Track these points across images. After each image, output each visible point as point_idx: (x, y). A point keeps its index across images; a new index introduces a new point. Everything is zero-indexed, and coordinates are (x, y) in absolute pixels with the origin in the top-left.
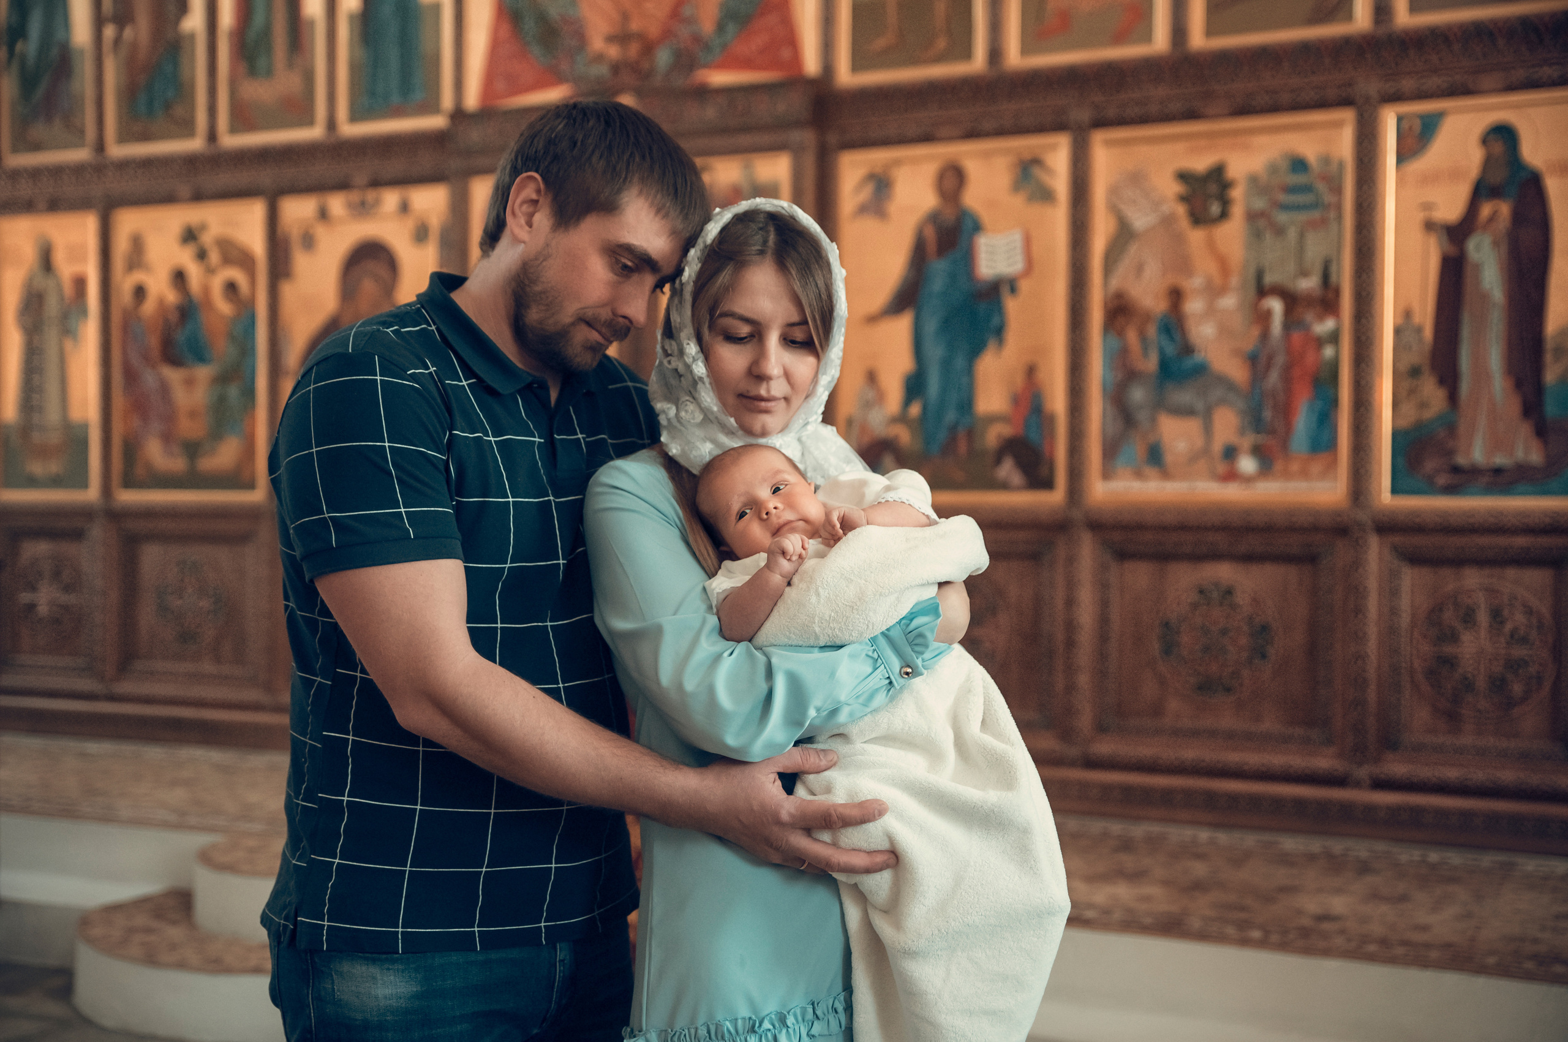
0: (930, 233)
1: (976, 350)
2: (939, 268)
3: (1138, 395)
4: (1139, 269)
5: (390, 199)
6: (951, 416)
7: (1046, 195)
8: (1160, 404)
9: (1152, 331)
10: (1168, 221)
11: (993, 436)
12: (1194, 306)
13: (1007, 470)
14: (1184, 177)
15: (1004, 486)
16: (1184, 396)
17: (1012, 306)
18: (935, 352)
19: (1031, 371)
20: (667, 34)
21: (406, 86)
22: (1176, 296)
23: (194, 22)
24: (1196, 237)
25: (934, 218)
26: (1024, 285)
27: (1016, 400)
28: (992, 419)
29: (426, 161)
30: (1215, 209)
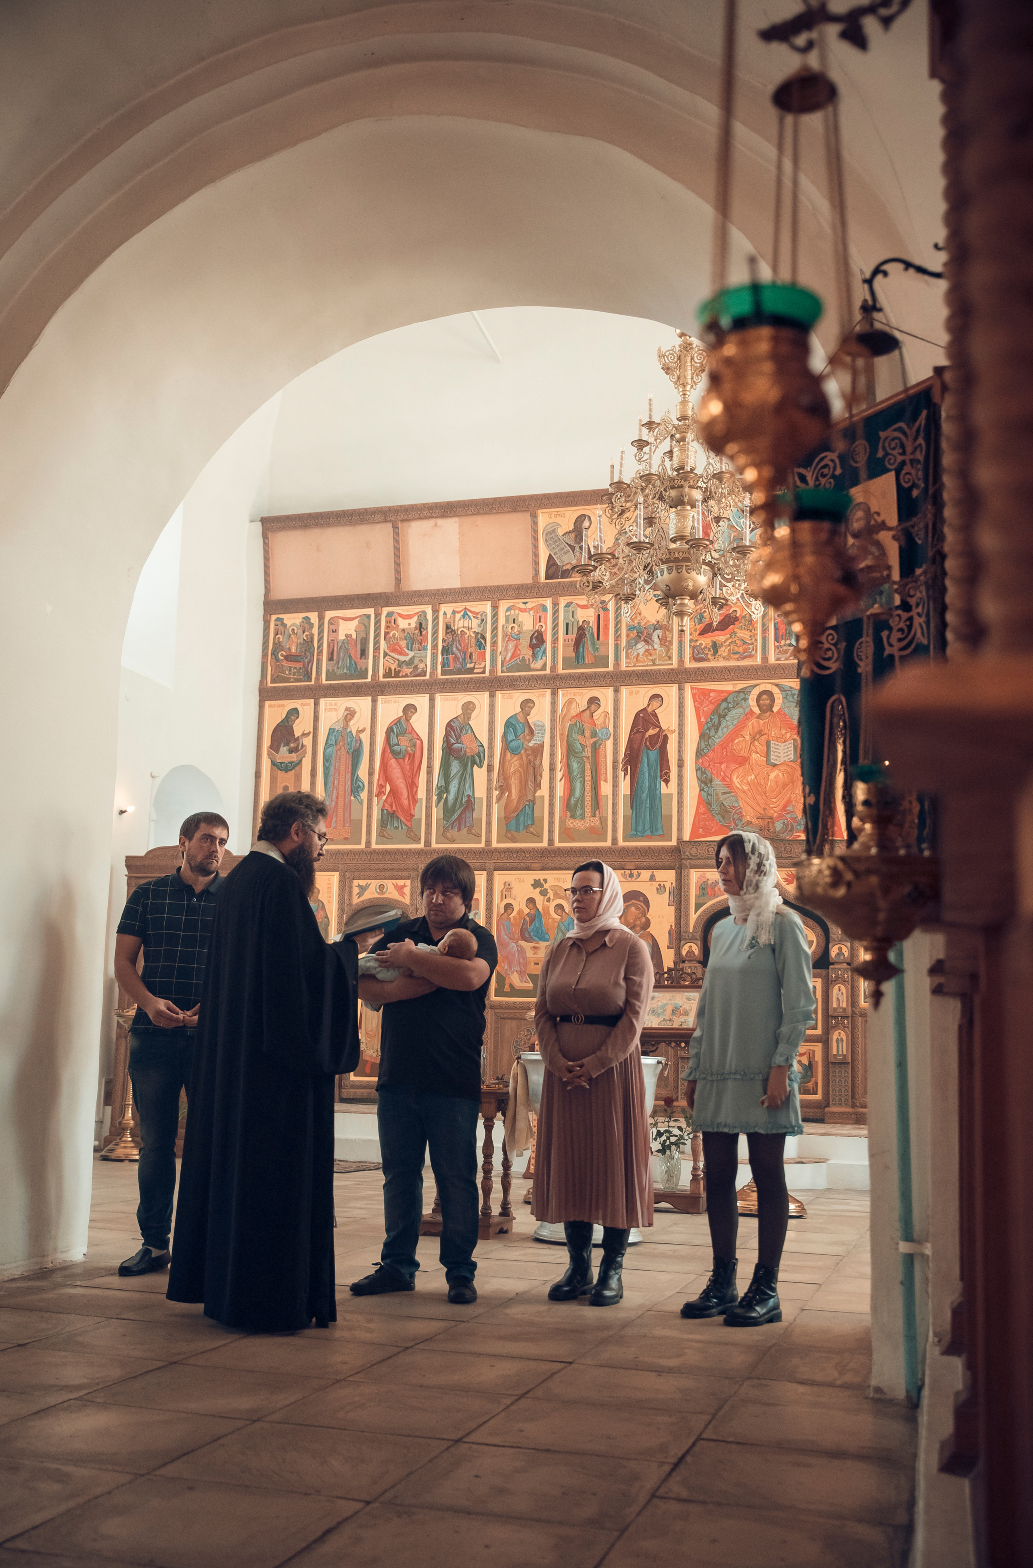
5: (646, 874)
20: (780, 816)
21: (653, 827)
29: (666, 859)
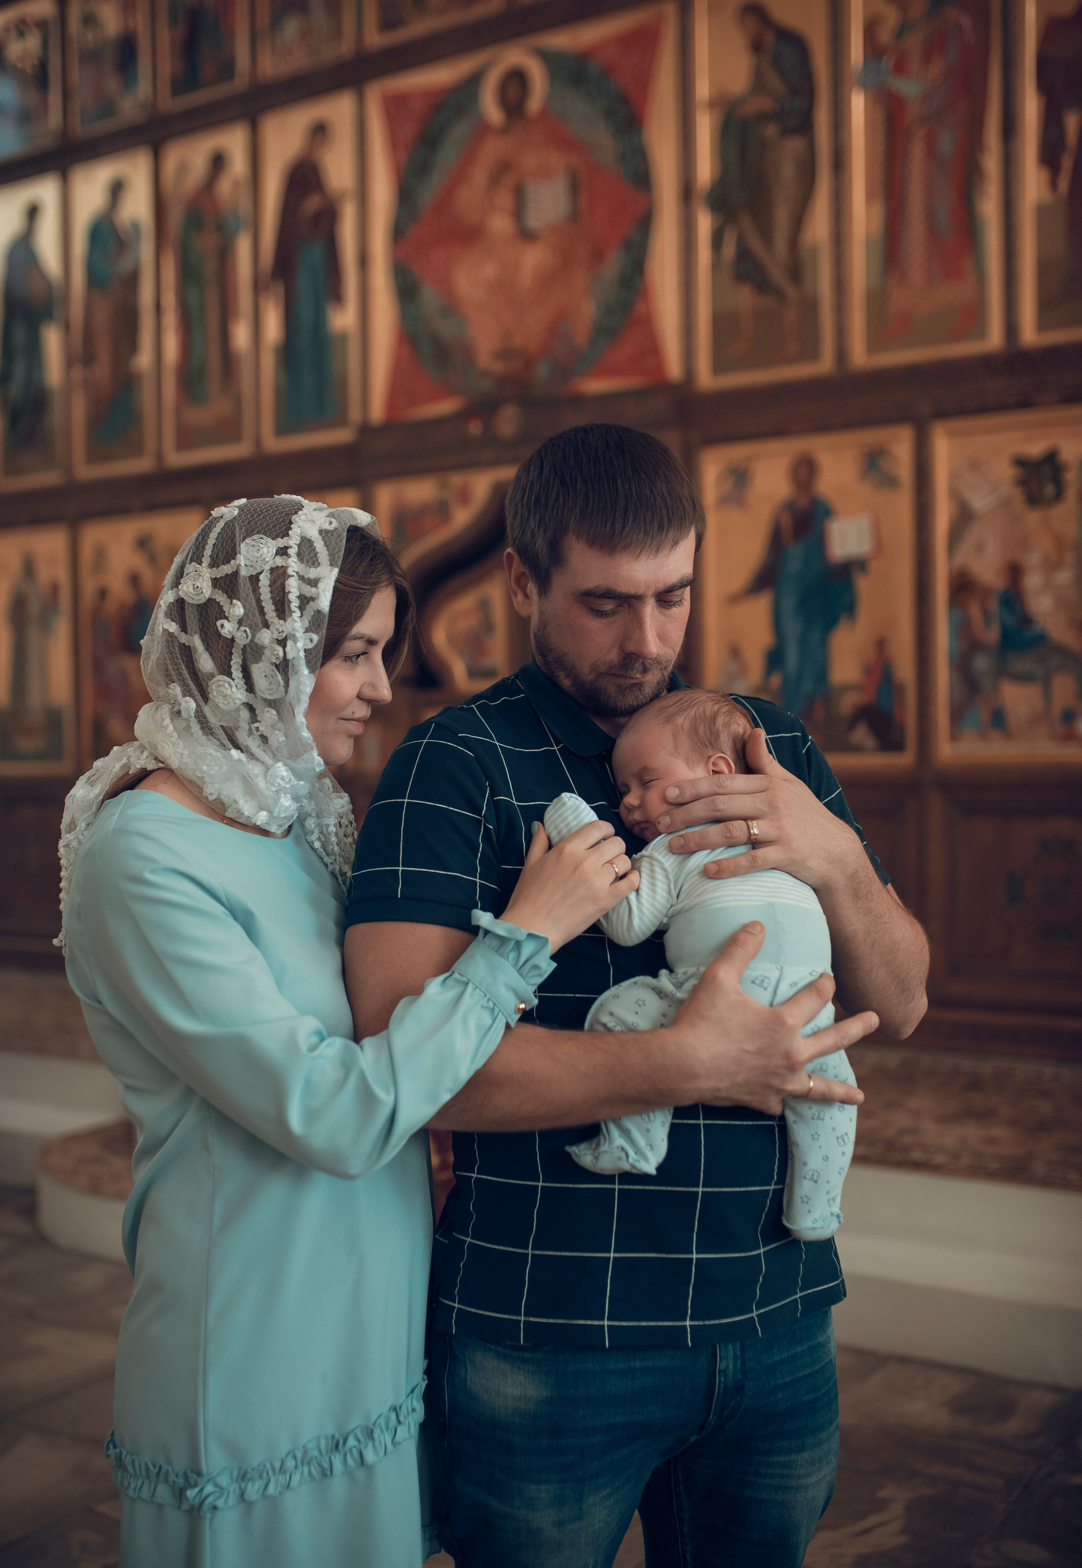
0: (787, 521)
1: (830, 624)
2: (795, 552)
3: (981, 664)
4: (979, 548)
6: (808, 686)
7: (890, 482)
8: (1001, 671)
9: (994, 605)
10: (1005, 504)
11: (848, 703)
12: (1032, 581)
13: (861, 734)
14: (1021, 462)
15: (857, 749)
16: (1023, 664)
17: (863, 585)
18: (793, 628)
19: (881, 645)
20: (546, 349)
21: (320, 405)
22: (1015, 572)
23: (144, 360)
24: (1033, 518)
25: (790, 506)
26: (874, 566)
27: (869, 671)
28: (846, 688)
30: (1049, 490)
